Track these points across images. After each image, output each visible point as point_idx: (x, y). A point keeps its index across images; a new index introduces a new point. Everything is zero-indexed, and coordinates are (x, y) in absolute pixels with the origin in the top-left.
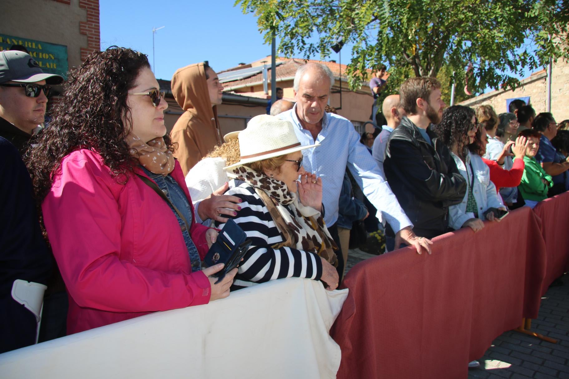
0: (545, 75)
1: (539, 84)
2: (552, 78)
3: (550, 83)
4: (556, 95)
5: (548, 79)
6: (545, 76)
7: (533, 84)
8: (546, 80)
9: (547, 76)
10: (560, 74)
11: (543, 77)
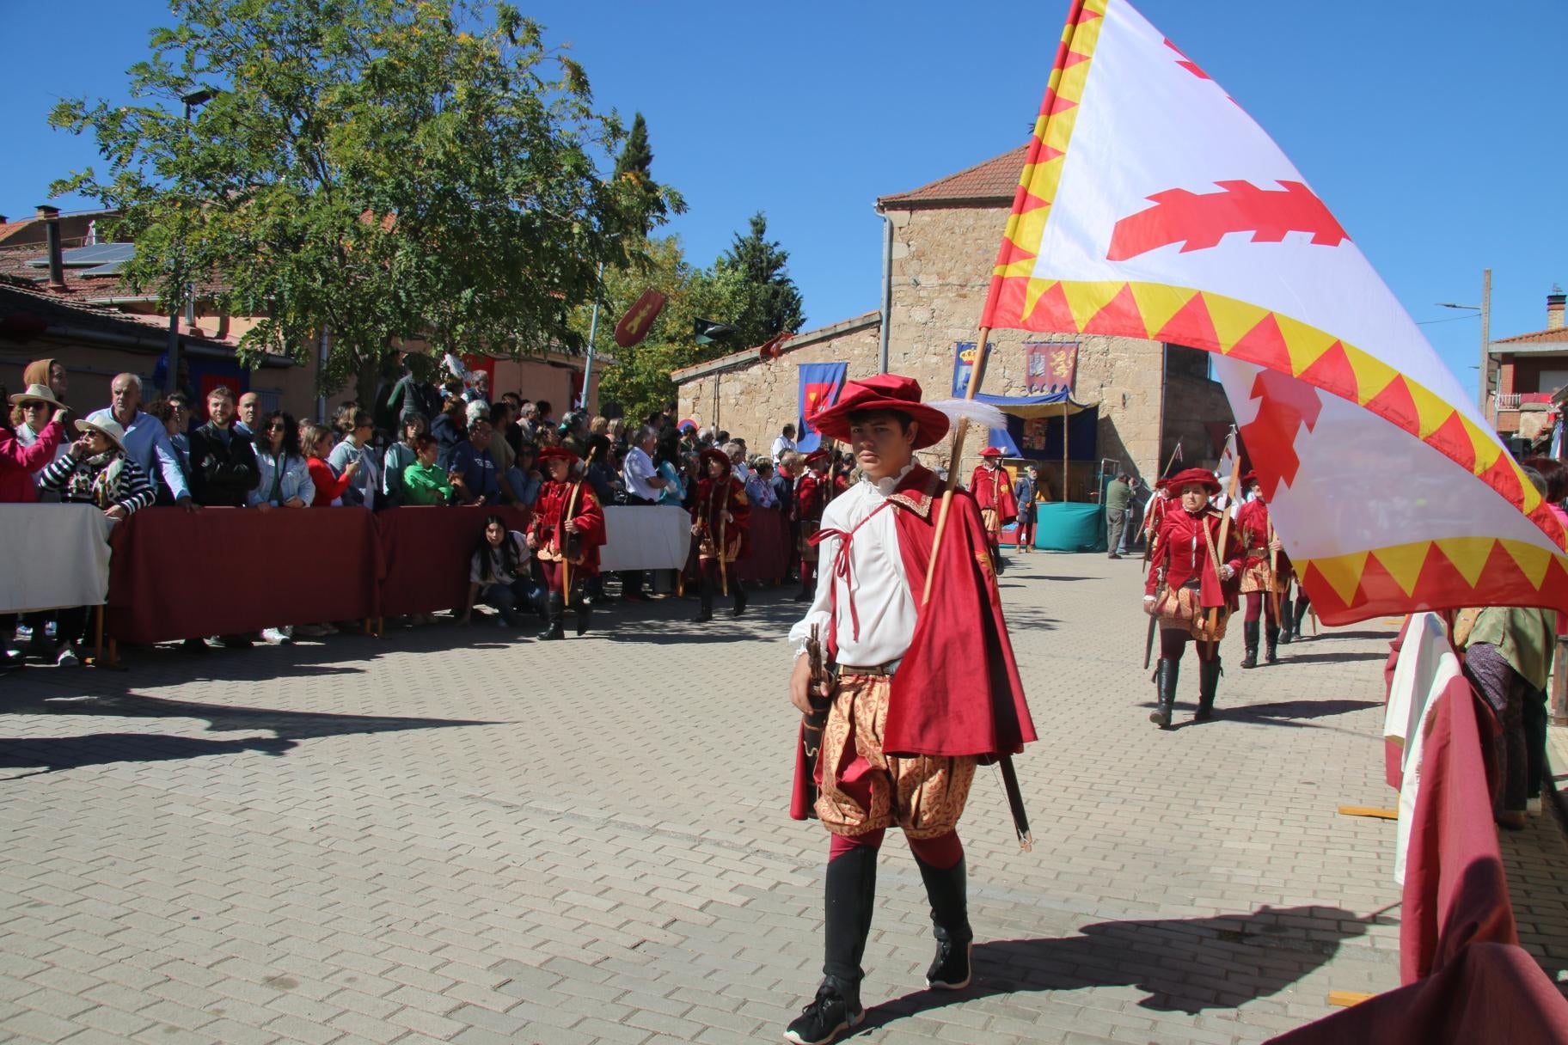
0: (878, 319)
1: (866, 337)
2: (891, 326)
3: (887, 338)
4: (898, 365)
5: (883, 327)
6: (877, 322)
7: (855, 336)
8: (879, 331)
9: (880, 322)
10: (905, 321)
11: (872, 324)
